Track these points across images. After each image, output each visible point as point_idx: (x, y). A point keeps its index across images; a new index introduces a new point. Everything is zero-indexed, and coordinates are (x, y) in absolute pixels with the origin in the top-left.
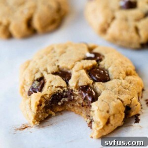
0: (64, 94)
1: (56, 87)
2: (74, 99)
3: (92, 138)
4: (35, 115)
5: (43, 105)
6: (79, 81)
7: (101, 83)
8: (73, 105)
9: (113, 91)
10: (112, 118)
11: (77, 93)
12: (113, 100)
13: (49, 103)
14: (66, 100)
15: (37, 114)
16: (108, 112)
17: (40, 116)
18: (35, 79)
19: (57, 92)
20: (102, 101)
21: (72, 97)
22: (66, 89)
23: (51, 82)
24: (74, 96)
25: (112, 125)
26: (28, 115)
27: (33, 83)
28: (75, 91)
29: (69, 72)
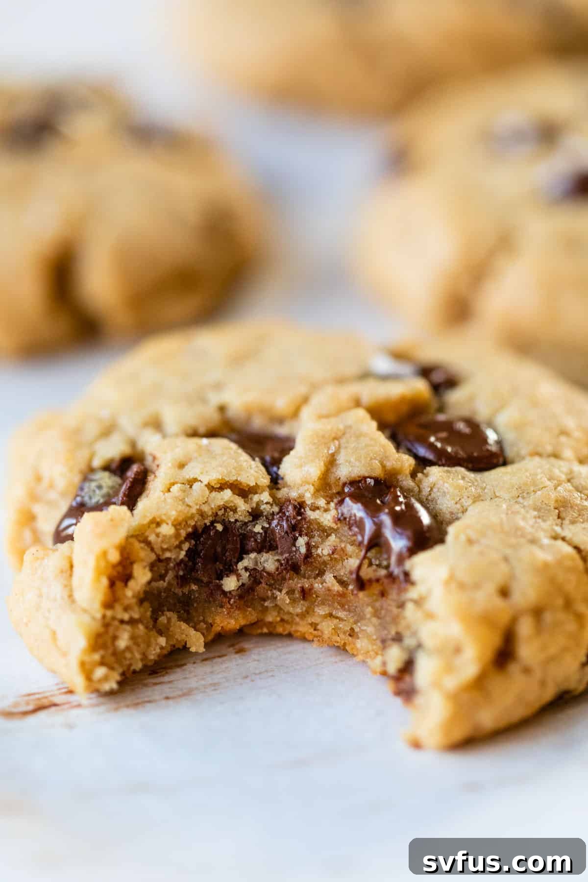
0: (258, 529)
1: (211, 488)
2: (309, 555)
3: (417, 745)
4: (97, 626)
5: (142, 576)
6: (341, 459)
7: (461, 470)
8: (305, 594)
9: (529, 502)
10: (525, 628)
11: (327, 519)
12: (533, 541)
13: (170, 576)
14: (269, 562)
15: (106, 624)
16: (504, 592)
17: (123, 643)
18: (97, 463)
19: (216, 519)
20: (470, 542)
21: (301, 542)
22: (265, 497)
23: (182, 466)
24: (310, 535)
25: (527, 671)
26: (54, 633)
27: (86, 478)
28: (315, 508)
29: (282, 431)
